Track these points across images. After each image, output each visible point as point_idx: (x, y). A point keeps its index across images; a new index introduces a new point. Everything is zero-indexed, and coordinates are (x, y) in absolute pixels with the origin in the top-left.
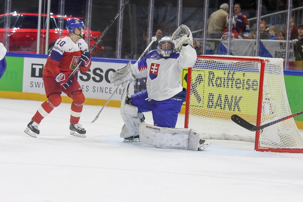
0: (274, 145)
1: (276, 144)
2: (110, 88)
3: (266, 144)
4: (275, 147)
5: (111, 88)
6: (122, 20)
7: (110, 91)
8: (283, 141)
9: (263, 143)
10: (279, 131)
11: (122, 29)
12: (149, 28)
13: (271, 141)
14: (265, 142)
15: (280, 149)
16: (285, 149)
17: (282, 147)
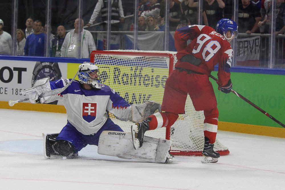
0: (186, 148)
1: (188, 147)
2: (5, 88)
3: (177, 147)
4: (188, 150)
5: (7, 88)
6: (17, 12)
7: (6, 92)
8: (195, 143)
9: (174, 146)
10: (191, 133)
11: (17, 21)
12: (46, 21)
13: (183, 144)
14: (176, 145)
15: (193, 151)
16: (198, 151)
17: (195, 150)
